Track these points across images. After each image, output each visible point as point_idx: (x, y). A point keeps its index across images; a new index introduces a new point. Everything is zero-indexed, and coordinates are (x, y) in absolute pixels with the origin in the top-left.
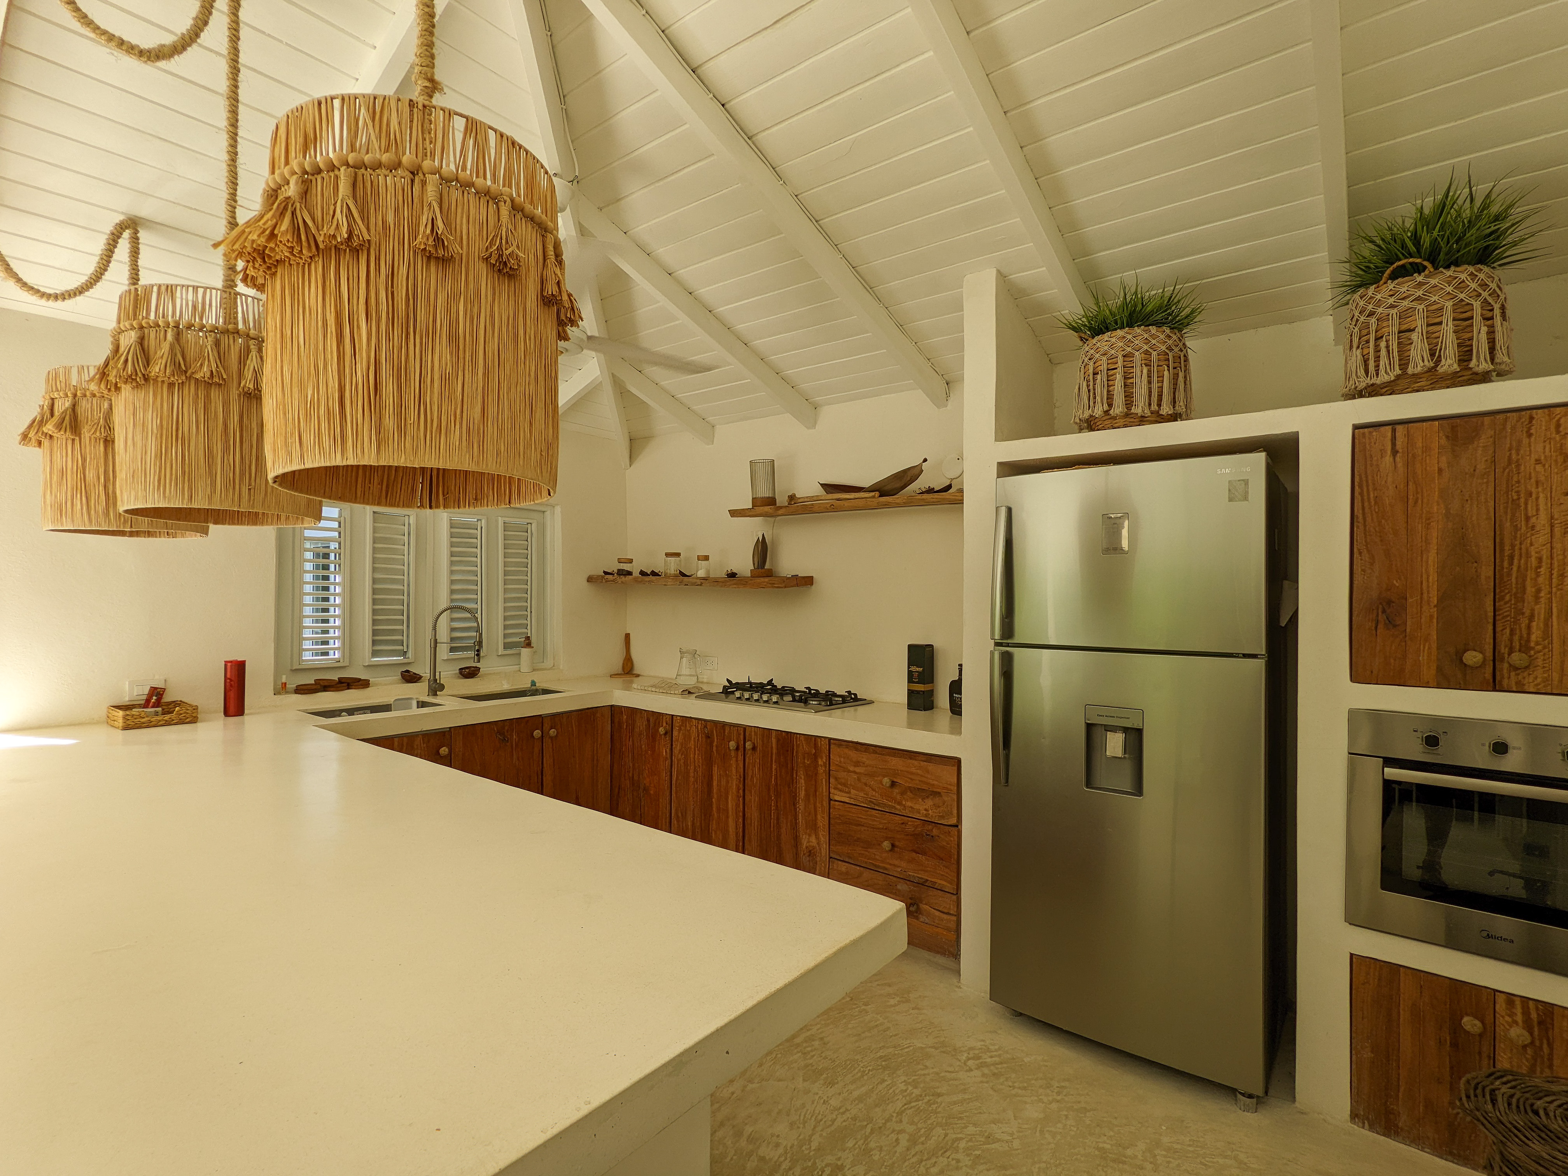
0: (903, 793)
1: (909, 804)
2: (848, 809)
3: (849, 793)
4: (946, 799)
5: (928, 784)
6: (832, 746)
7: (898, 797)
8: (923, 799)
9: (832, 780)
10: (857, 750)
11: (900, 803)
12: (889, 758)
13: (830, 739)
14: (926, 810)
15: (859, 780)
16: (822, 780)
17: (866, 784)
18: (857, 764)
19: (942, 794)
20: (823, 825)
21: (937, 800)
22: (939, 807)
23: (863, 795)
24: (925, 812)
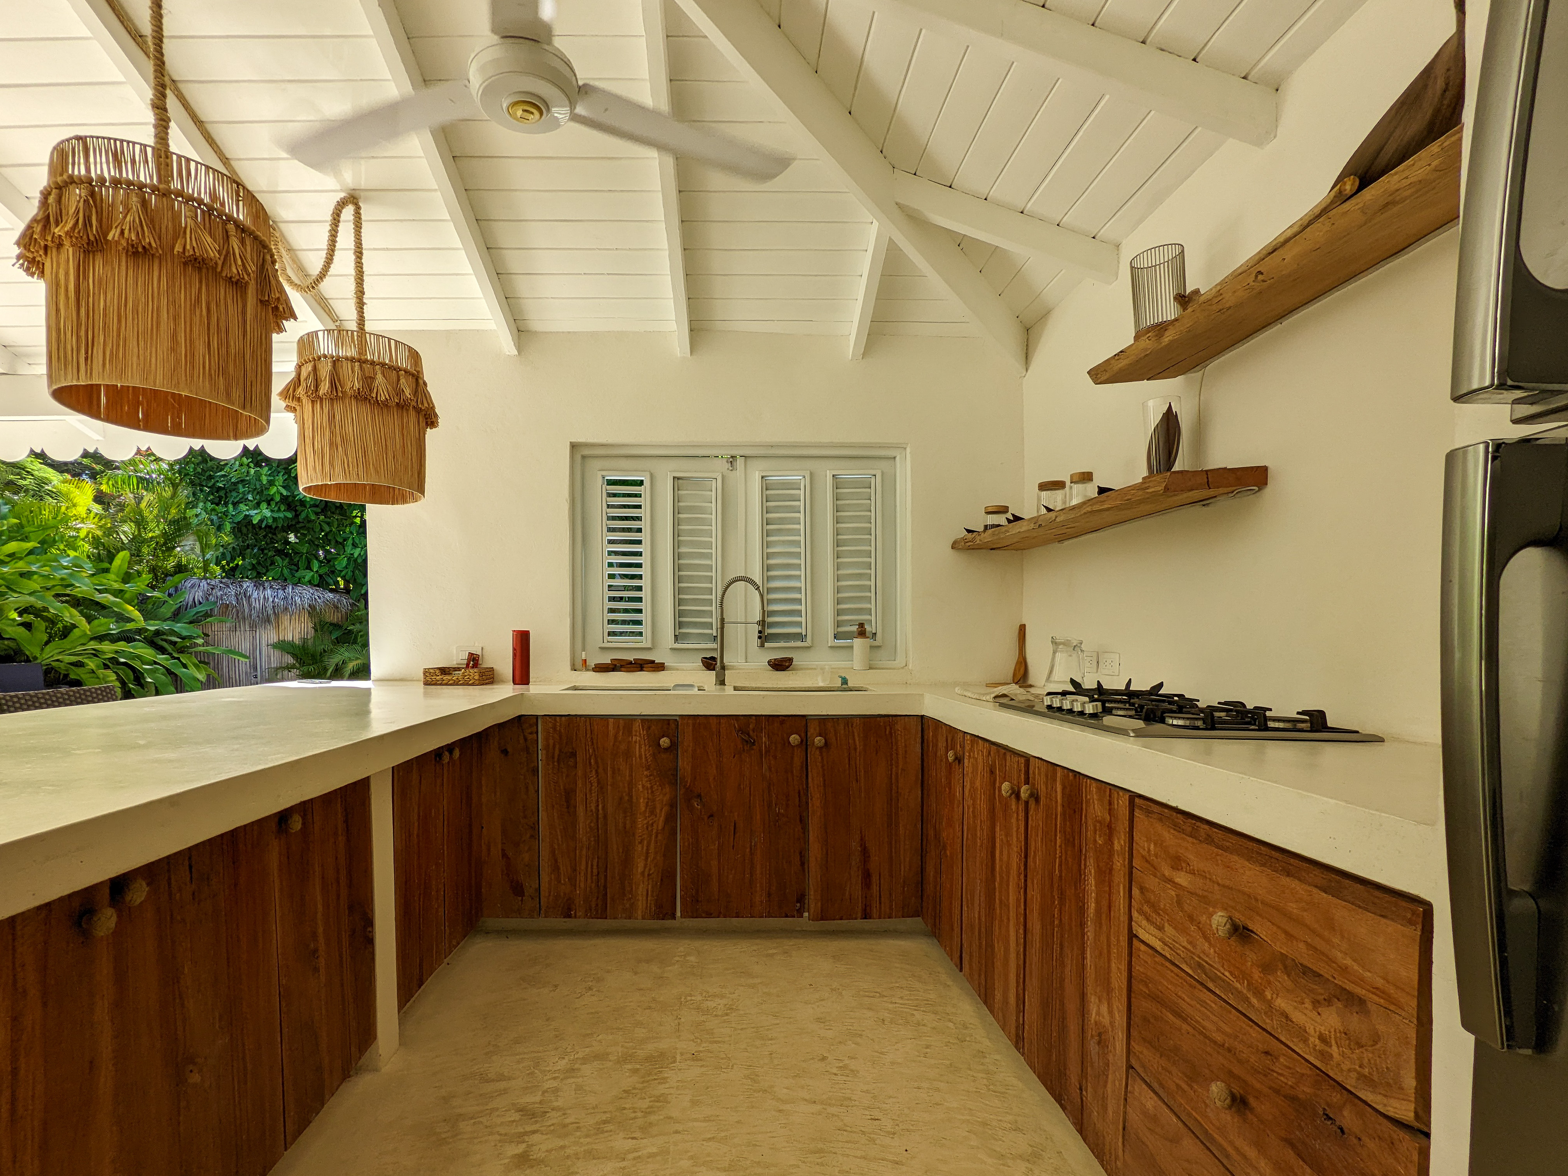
0: (1267, 968)
1: (1281, 1003)
2: (1159, 968)
3: (1161, 928)
4: (1381, 1028)
5: (1331, 961)
6: (1137, 813)
7: (1257, 974)
8: (1316, 1003)
9: (1136, 892)
10: (1176, 826)
11: (1259, 993)
12: (1237, 861)
13: (1134, 797)
14: (1323, 1039)
15: (1179, 903)
16: (1118, 885)
17: (1191, 918)
18: (1177, 863)
19: (1372, 1007)
20: (1119, 986)
21: (1355, 1022)
22: (1360, 1045)
23: (1185, 944)
24: (1320, 1046)
